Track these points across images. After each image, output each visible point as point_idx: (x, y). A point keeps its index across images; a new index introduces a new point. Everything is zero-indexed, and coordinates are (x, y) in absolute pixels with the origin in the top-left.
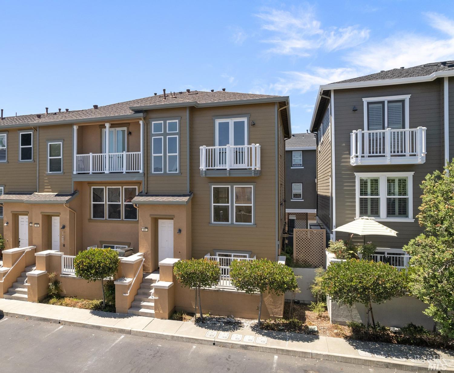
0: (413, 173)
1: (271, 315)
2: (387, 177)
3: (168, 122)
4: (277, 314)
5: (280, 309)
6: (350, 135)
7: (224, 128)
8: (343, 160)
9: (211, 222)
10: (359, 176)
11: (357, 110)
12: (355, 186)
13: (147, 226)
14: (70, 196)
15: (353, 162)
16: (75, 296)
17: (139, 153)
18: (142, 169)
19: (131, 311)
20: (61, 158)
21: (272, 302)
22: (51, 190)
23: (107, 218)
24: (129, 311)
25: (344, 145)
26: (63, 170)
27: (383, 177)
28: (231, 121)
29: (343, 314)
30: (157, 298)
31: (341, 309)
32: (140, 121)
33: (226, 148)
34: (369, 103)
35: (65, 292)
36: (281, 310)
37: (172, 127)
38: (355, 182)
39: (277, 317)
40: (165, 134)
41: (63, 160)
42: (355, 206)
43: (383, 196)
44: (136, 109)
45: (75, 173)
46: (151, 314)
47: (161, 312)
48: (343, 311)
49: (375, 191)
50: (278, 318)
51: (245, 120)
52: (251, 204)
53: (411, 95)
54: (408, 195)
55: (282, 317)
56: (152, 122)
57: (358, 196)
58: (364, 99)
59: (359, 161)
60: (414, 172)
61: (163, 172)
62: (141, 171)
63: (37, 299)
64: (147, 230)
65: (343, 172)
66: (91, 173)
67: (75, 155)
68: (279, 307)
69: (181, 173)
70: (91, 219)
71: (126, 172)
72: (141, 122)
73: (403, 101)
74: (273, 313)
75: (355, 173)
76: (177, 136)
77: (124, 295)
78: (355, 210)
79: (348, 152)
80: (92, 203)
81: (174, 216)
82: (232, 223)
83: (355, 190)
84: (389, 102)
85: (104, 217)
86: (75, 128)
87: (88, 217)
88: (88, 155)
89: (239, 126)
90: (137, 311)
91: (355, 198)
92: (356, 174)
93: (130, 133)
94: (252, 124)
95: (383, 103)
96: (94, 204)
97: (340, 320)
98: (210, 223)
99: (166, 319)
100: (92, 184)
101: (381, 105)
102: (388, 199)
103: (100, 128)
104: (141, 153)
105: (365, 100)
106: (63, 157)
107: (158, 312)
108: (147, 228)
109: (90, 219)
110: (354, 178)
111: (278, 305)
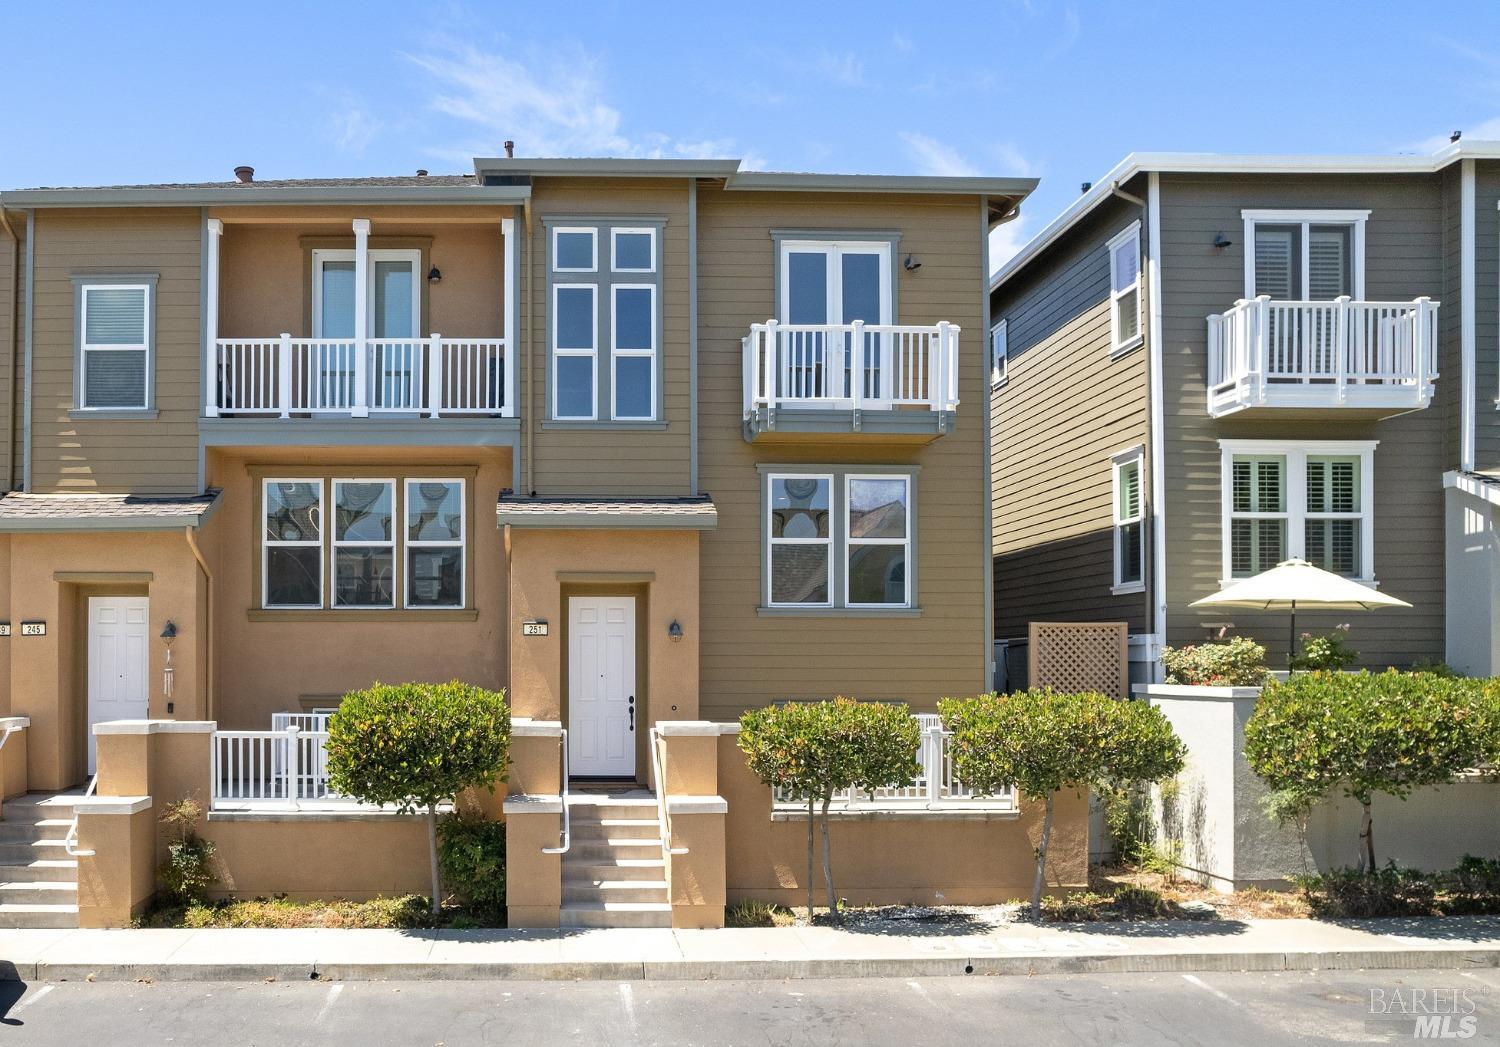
0: (1372, 445)
1: (1050, 885)
2: (1308, 456)
3: (615, 231)
4: (1069, 878)
5: (1079, 860)
6: (1207, 322)
7: (810, 270)
8: (1185, 400)
9: (763, 605)
10: (1232, 449)
11: (1225, 244)
12: (1218, 481)
13: (542, 616)
14: (204, 501)
15: (1216, 405)
16: (281, 895)
17: (497, 342)
18: (512, 403)
19: (574, 912)
20: (144, 352)
21: (1056, 841)
22: (93, 483)
23: (332, 603)
24: (564, 913)
25: (1187, 351)
26: (155, 397)
27: (1295, 456)
28: (835, 252)
29: (1266, 855)
30: (684, 851)
31: (1262, 840)
32: (503, 220)
33: (850, 333)
34: (1260, 228)
35: (229, 882)
36: (1083, 863)
37: (633, 252)
38: (1218, 469)
39: (1069, 889)
40: (605, 278)
41: (156, 357)
42: (1219, 543)
43: (1295, 512)
44: (500, 171)
45: (212, 410)
46: (657, 914)
47: (699, 901)
48: (1266, 847)
49: (1272, 498)
50: (1075, 891)
51: (883, 251)
52: (905, 537)
53: (1370, 212)
54: (1359, 511)
55: (1086, 885)
56: (554, 229)
57: (1228, 513)
58: (1246, 214)
59: (1261, 395)
60: (1378, 442)
61: (595, 417)
62: (508, 411)
63: (127, 912)
64: (543, 629)
65: (1185, 438)
66: (285, 415)
67: (212, 340)
68: (1077, 855)
69: (665, 419)
70: (261, 609)
71: (441, 415)
72: (508, 228)
73: (1346, 230)
74: (1057, 876)
75: (1220, 441)
76: (653, 287)
77: (546, 851)
78: (1219, 556)
79: (1198, 376)
80: (266, 543)
81: (653, 573)
82: (839, 606)
83: (1218, 494)
84: (1315, 229)
85: (316, 601)
86: (214, 229)
87: (247, 600)
88: (271, 342)
89: (860, 272)
90: (598, 911)
91: (1218, 519)
92: (1224, 443)
93: (432, 275)
94: (907, 266)
95: (1295, 230)
96: (271, 549)
97: (1259, 875)
98: (760, 605)
99: (718, 928)
100: (263, 468)
101: (1287, 237)
102: (1308, 521)
103: (302, 244)
104: (508, 341)
105: (1251, 217)
106: (155, 344)
107: (686, 903)
108: (546, 623)
109: (255, 612)
110: (1218, 457)
111: (1073, 849)
